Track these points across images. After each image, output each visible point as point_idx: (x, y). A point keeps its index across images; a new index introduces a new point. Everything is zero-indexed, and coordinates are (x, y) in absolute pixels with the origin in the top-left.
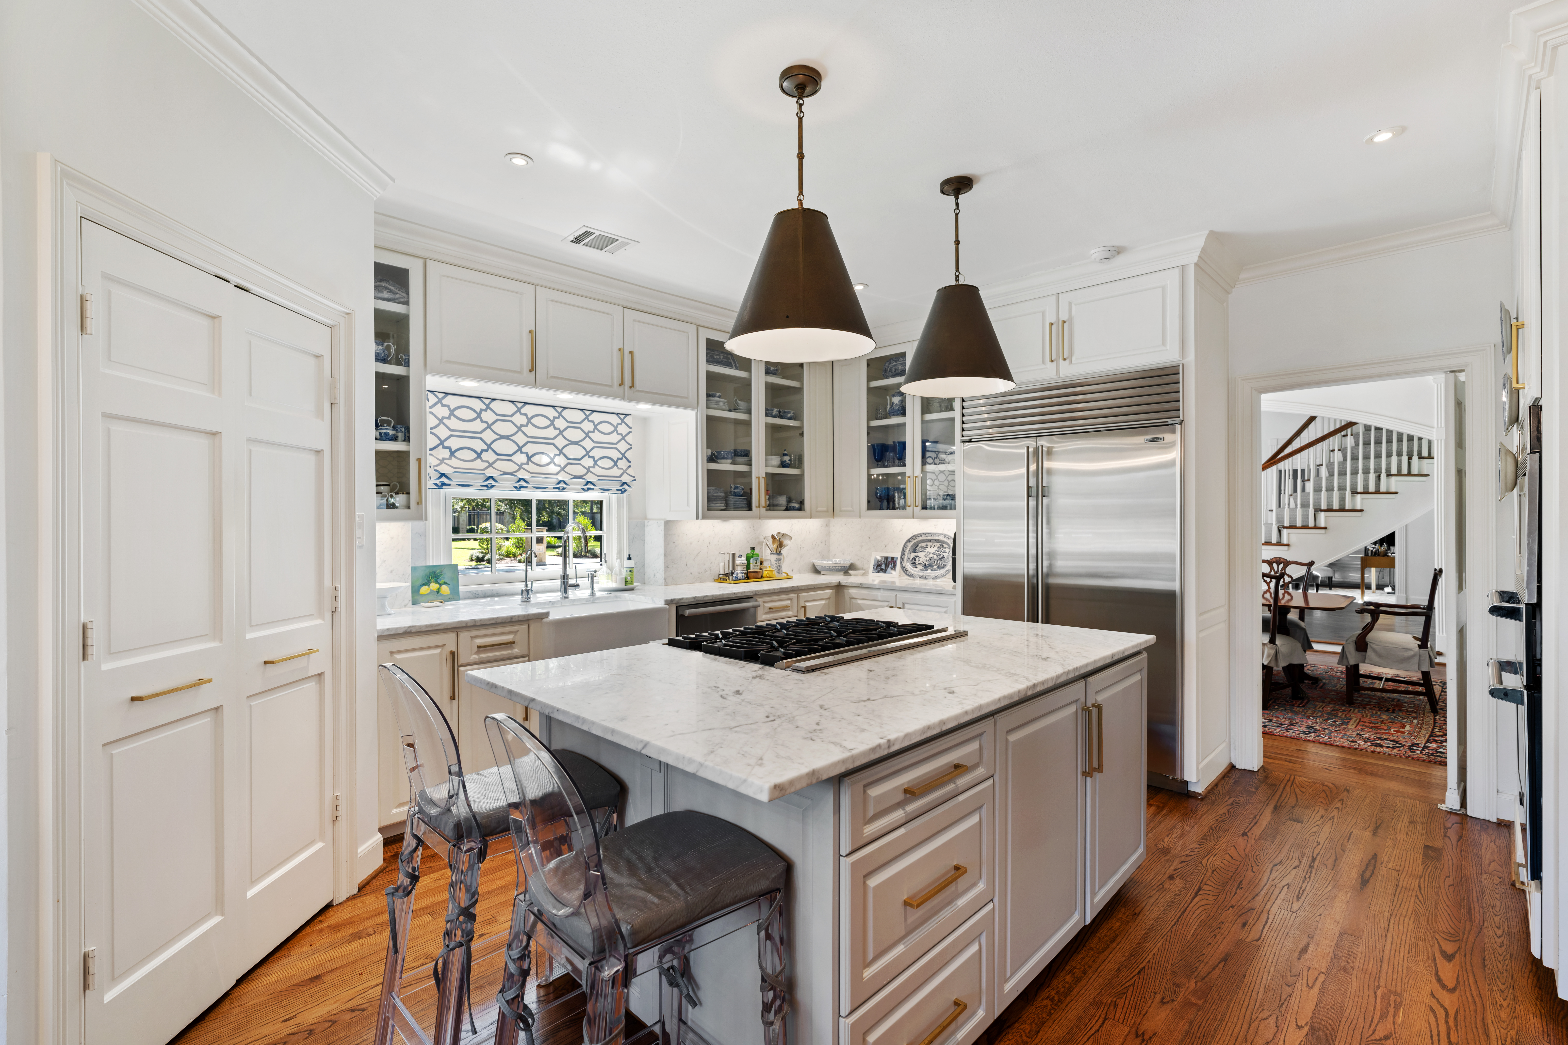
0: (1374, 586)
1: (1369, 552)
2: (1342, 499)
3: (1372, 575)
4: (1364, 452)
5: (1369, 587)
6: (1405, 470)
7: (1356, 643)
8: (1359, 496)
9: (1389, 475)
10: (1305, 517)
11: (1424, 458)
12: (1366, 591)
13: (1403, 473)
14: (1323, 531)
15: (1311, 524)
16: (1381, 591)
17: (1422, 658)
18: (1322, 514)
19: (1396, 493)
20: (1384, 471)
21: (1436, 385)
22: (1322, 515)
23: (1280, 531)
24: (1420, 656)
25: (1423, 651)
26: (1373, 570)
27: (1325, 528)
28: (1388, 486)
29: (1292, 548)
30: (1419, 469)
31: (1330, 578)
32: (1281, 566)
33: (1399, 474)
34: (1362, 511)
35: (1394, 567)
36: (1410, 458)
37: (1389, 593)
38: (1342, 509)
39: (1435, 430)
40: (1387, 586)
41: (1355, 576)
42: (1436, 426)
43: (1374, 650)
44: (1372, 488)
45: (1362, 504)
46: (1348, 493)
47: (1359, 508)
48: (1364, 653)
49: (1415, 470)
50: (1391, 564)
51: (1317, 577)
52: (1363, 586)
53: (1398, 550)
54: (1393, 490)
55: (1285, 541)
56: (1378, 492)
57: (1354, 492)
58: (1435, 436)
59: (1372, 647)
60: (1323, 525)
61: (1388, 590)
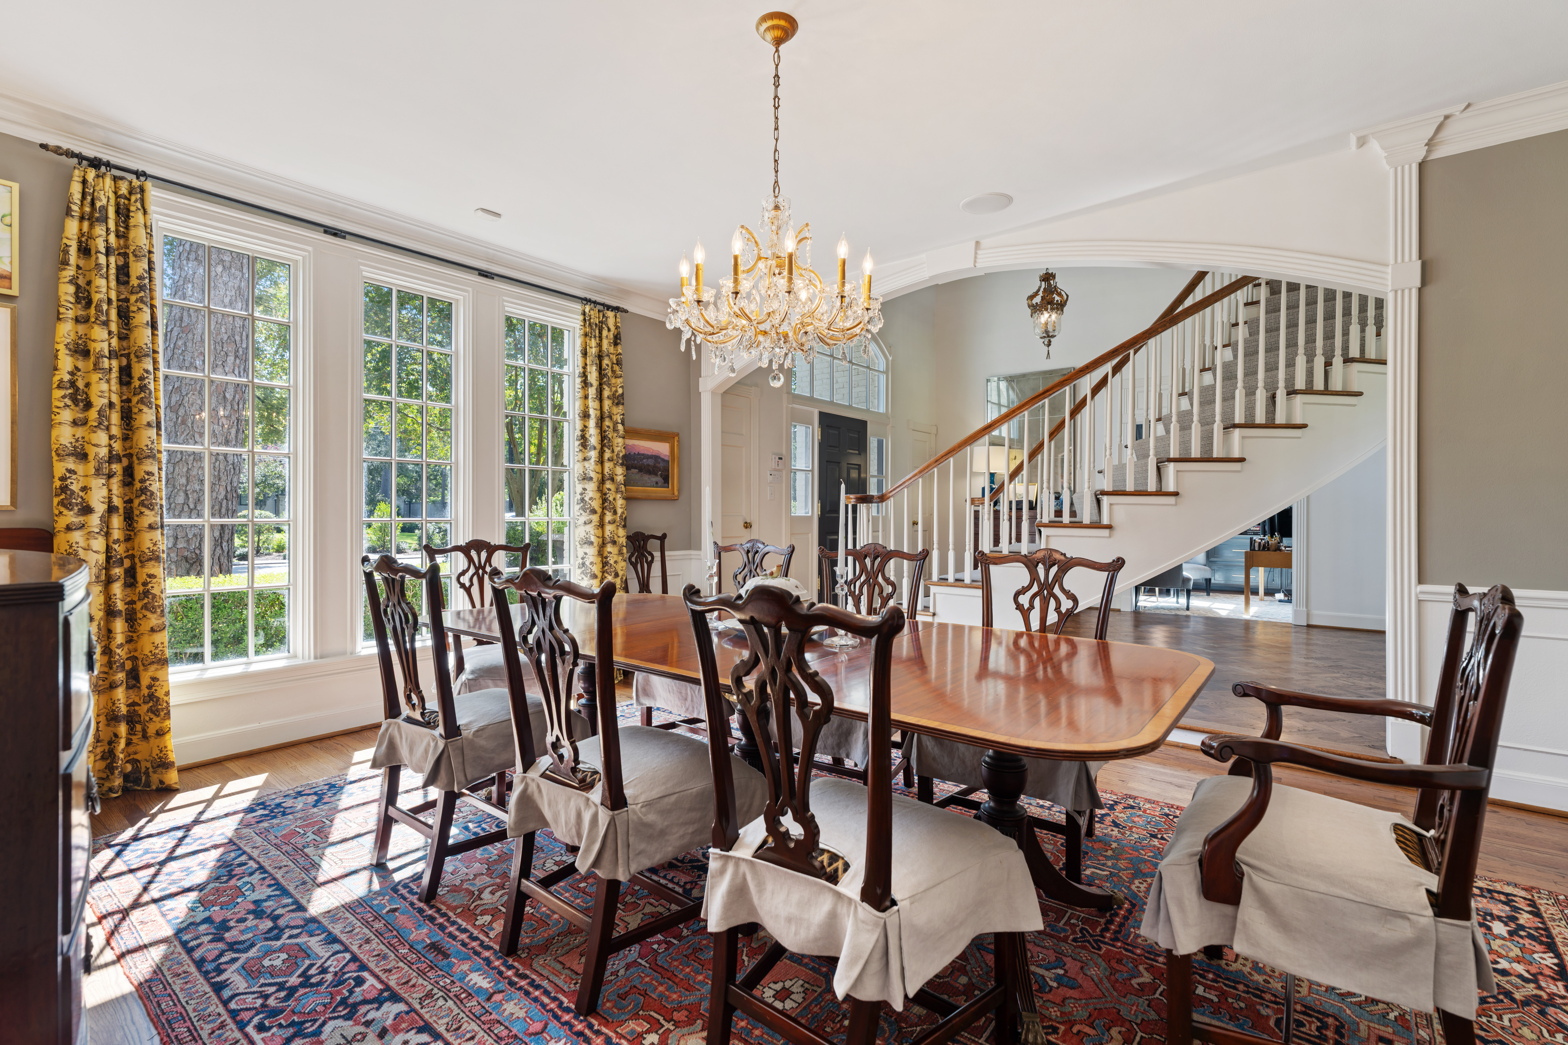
0: (1261, 591)
1: (1257, 545)
2: (1207, 440)
3: (1260, 576)
4: (1246, 368)
5: (1255, 592)
6: (1319, 385)
7: (1200, 862)
8: (1237, 432)
9: (1292, 392)
10: (1141, 473)
11: (1353, 360)
12: (1251, 597)
13: (1315, 388)
14: (1171, 500)
15: (1152, 486)
16: (1270, 598)
17: (1446, 959)
18: (1171, 467)
19: (1304, 426)
20: (1281, 384)
21: (1392, 171)
22: (1171, 469)
23: (1098, 502)
24: (1439, 948)
25: (1449, 927)
26: (1261, 570)
27: (1176, 494)
28: (1289, 412)
29: (1117, 533)
30: (1345, 382)
31: (1208, 581)
32: (1054, 570)
33: (1309, 391)
34: (1242, 460)
35: (1290, 567)
36: (1328, 364)
37: (1280, 601)
38: (1207, 459)
39: (1389, 270)
40: (1278, 591)
41: (1238, 578)
42: (1392, 261)
43: (1265, 902)
44: (1260, 417)
45: (1242, 446)
46: (1217, 427)
47: (1236, 454)
48: (1228, 909)
49: (1336, 384)
50: (1286, 562)
51: (1189, 580)
52: (1247, 590)
53: (1296, 543)
54: (1298, 421)
55: (1105, 521)
56: (1270, 425)
57: (1230, 426)
58: (1389, 283)
59: (1256, 889)
60: (1171, 488)
61: (1280, 596)
